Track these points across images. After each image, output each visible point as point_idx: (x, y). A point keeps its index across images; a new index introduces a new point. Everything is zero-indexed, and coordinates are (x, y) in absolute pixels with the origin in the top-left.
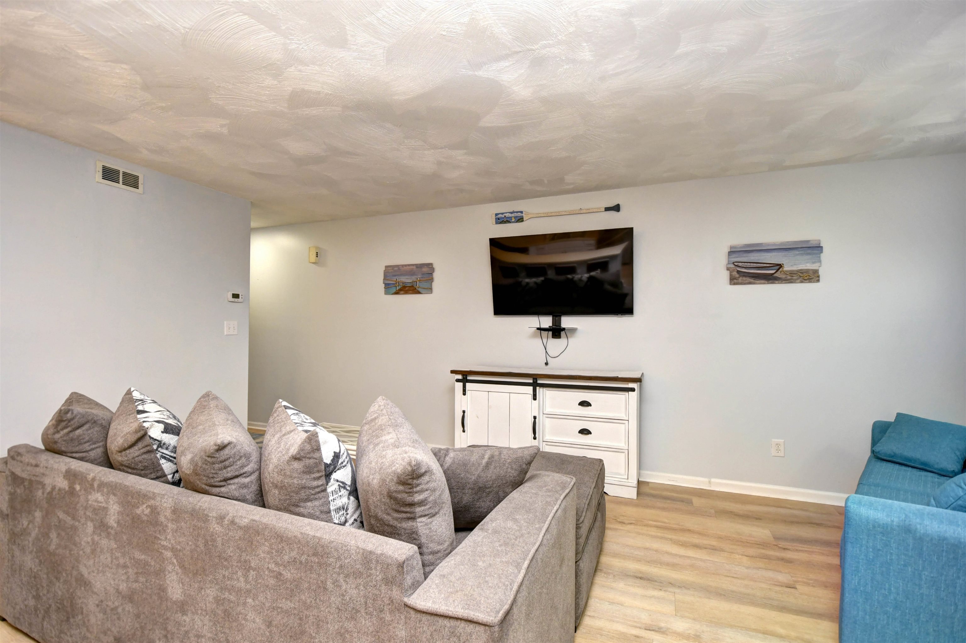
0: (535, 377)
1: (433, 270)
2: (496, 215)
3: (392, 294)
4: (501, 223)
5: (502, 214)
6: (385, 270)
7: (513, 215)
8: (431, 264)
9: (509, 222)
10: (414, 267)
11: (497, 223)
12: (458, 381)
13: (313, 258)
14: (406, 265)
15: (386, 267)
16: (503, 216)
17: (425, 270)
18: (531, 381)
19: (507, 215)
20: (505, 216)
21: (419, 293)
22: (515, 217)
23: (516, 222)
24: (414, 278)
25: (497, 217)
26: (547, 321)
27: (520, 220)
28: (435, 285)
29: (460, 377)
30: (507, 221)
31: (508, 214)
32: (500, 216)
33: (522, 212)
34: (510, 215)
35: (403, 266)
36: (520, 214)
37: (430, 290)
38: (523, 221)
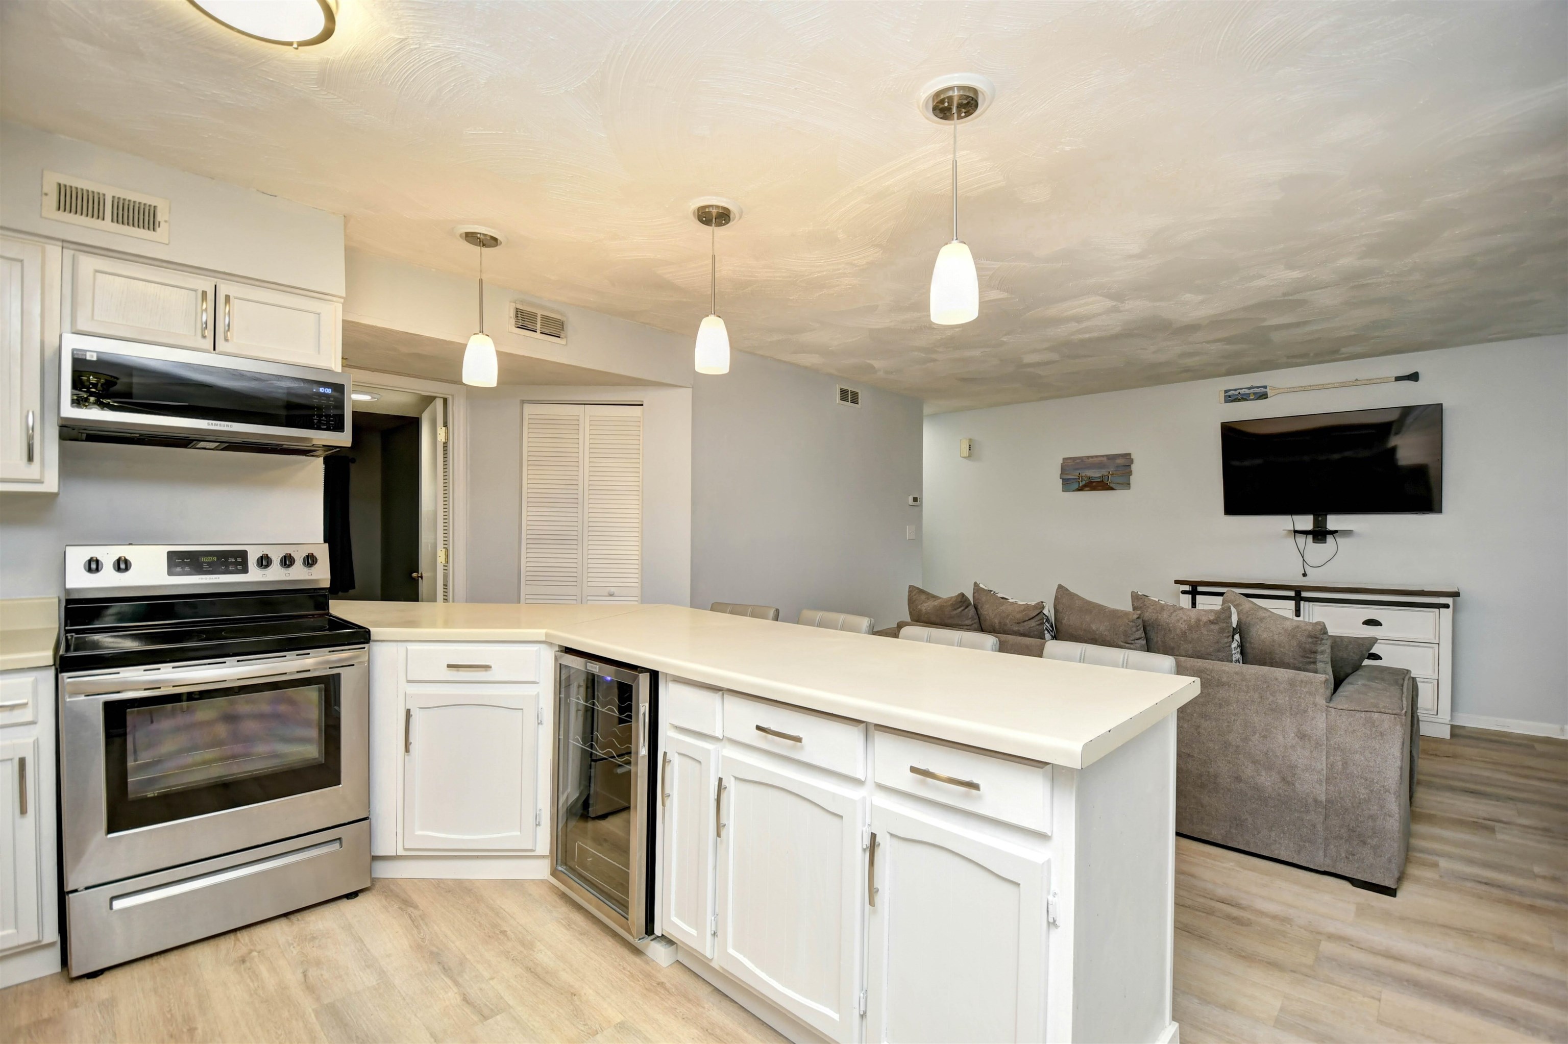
0: (1298, 590)
1: (1132, 461)
2: (1226, 391)
3: (1073, 491)
4: (1232, 401)
5: (1235, 390)
6: (1063, 463)
7: (1252, 391)
8: (1129, 454)
9: (1246, 400)
10: (1105, 459)
11: (1226, 402)
12: (1184, 592)
13: (966, 452)
14: (1092, 457)
15: (1064, 459)
16: (1237, 392)
17: (1120, 461)
18: (1292, 594)
19: (1242, 391)
20: (1239, 393)
21: (1112, 489)
22: (1254, 394)
23: (1256, 400)
24: (1104, 472)
25: (1227, 394)
26: (1306, 522)
27: (1263, 397)
28: (1133, 479)
29: (1187, 588)
30: (1242, 398)
31: (1244, 390)
32: (1230, 393)
33: (1265, 387)
34: (1247, 391)
35: (1088, 457)
36: (1263, 390)
37: (1127, 485)
38: (1267, 398)
